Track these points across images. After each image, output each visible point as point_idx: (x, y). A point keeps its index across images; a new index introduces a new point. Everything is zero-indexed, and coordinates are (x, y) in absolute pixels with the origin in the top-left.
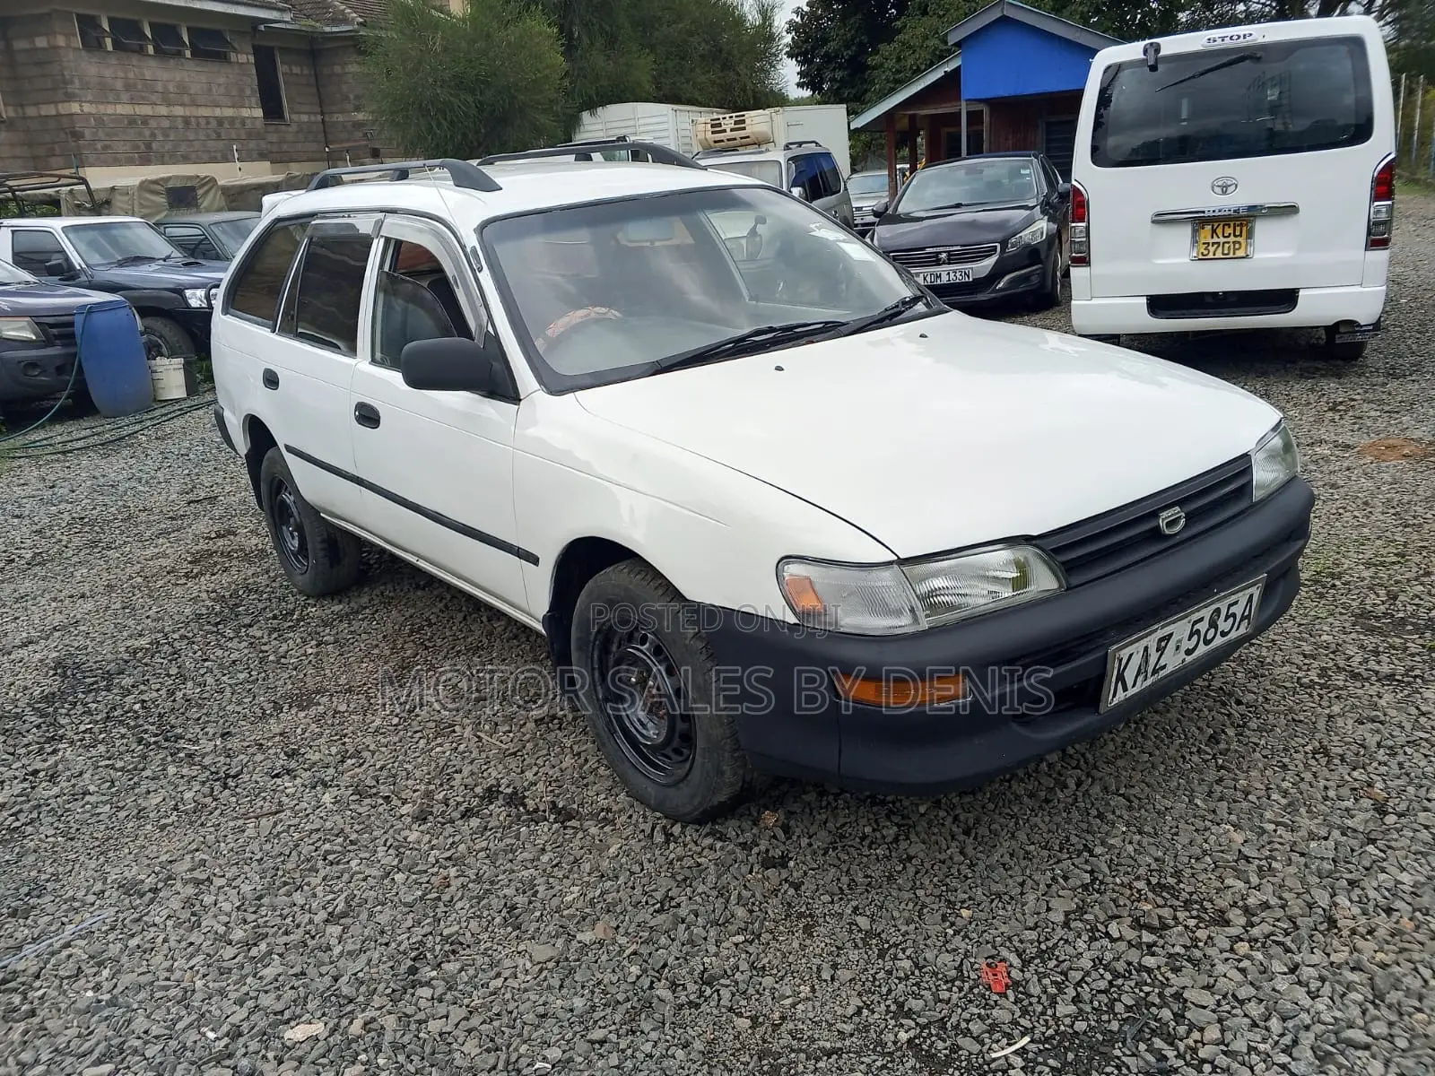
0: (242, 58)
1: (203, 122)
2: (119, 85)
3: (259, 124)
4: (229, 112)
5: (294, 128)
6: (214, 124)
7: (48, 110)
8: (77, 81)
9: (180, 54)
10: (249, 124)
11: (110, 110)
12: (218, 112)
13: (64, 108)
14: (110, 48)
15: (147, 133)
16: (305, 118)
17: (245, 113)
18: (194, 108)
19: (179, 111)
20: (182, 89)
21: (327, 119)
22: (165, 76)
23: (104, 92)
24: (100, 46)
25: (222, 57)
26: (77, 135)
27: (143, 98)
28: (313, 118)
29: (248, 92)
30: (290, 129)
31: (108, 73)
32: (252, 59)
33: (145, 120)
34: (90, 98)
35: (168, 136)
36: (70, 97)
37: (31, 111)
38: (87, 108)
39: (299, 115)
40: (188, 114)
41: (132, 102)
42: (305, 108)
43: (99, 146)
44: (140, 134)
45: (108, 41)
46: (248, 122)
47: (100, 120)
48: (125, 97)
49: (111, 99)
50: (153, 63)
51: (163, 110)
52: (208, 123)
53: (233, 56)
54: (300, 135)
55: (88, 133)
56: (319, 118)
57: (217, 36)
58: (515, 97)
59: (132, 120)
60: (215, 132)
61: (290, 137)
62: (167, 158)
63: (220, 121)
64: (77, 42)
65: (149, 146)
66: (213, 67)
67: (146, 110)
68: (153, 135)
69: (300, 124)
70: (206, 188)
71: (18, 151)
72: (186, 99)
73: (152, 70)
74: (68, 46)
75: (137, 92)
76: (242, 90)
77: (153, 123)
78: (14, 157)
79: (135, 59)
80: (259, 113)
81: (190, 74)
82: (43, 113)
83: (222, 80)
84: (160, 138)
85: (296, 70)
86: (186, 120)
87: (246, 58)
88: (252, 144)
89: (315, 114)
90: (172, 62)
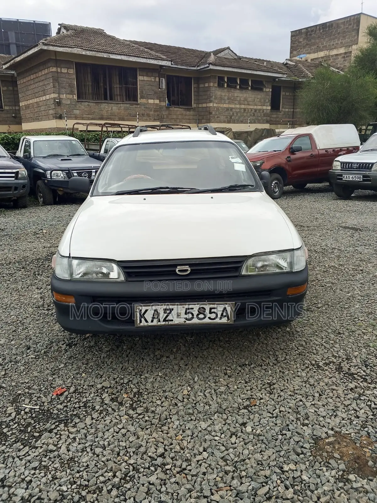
0: (268, 90)
1: (250, 110)
2: (226, 98)
3: (268, 111)
4: (259, 107)
5: (282, 113)
6: (253, 111)
7: (204, 105)
8: (214, 97)
9: (247, 89)
10: (265, 112)
11: (221, 106)
12: (255, 107)
13: (209, 105)
14: (226, 87)
15: (231, 113)
16: (287, 110)
17: (265, 108)
18: (248, 106)
19: (243, 106)
20: (246, 99)
21: (295, 110)
22: (241, 95)
23: (221, 100)
24: (223, 86)
25: (261, 90)
26: (210, 113)
27: (232, 102)
28: (290, 110)
29: (267, 101)
30: (281, 114)
31: (223, 94)
32: (271, 90)
33: (232, 109)
34: (216, 102)
35: (238, 114)
36: (211, 102)
37: (200, 106)
38: (215, 105)
39: (285, 109)
40: (246, 107)
41: (229, 103)
42: (287, 107)
43: (216, 116)
44: (229, 113)
45: (226, 84)
46: (265, 111)
47: (218, 109)
48: (227, 102)
49: (222, 102)
50: (238, 91)
51: (238, 106)
52: (252, 111)
53: (264, 89)
54: (284, 116)
55: (213, 113)
56: (292, 110)
57: (261, 83)
58: (354, 105)
59: (227, 109)
60: (253, 113)
61: (280, 116)
62: (236, 121)
63: (256, 110)
64: (216, 85)
65: (231, 117)
66: (257, 92)
67: (233, 106)
68: (233, 114)
69: (285, 112)
70: (228, 132)
71: (195, 117)
72: (246, 103)
73: (238, 94)
74: (213, 86)
75: (231, 100)
76: (265, 101)
77: (234, 110)
78: (194, 119)
79: (232, 90)
80: (269, 108)
81: (249, 95)
82: (203, 106)
83: (259, 97)
84: (235, 115)
85: (287, 94)
86: (245, 110)
87: (269, 90)
88: (265, 118)
89: (291, 109)
90: (244, 91)
